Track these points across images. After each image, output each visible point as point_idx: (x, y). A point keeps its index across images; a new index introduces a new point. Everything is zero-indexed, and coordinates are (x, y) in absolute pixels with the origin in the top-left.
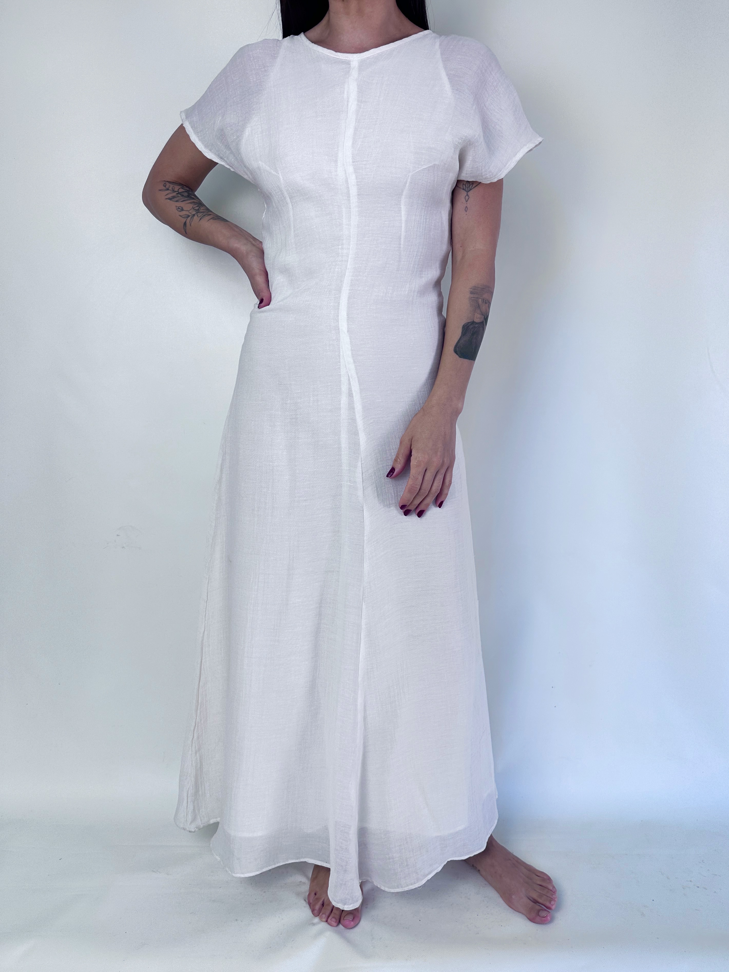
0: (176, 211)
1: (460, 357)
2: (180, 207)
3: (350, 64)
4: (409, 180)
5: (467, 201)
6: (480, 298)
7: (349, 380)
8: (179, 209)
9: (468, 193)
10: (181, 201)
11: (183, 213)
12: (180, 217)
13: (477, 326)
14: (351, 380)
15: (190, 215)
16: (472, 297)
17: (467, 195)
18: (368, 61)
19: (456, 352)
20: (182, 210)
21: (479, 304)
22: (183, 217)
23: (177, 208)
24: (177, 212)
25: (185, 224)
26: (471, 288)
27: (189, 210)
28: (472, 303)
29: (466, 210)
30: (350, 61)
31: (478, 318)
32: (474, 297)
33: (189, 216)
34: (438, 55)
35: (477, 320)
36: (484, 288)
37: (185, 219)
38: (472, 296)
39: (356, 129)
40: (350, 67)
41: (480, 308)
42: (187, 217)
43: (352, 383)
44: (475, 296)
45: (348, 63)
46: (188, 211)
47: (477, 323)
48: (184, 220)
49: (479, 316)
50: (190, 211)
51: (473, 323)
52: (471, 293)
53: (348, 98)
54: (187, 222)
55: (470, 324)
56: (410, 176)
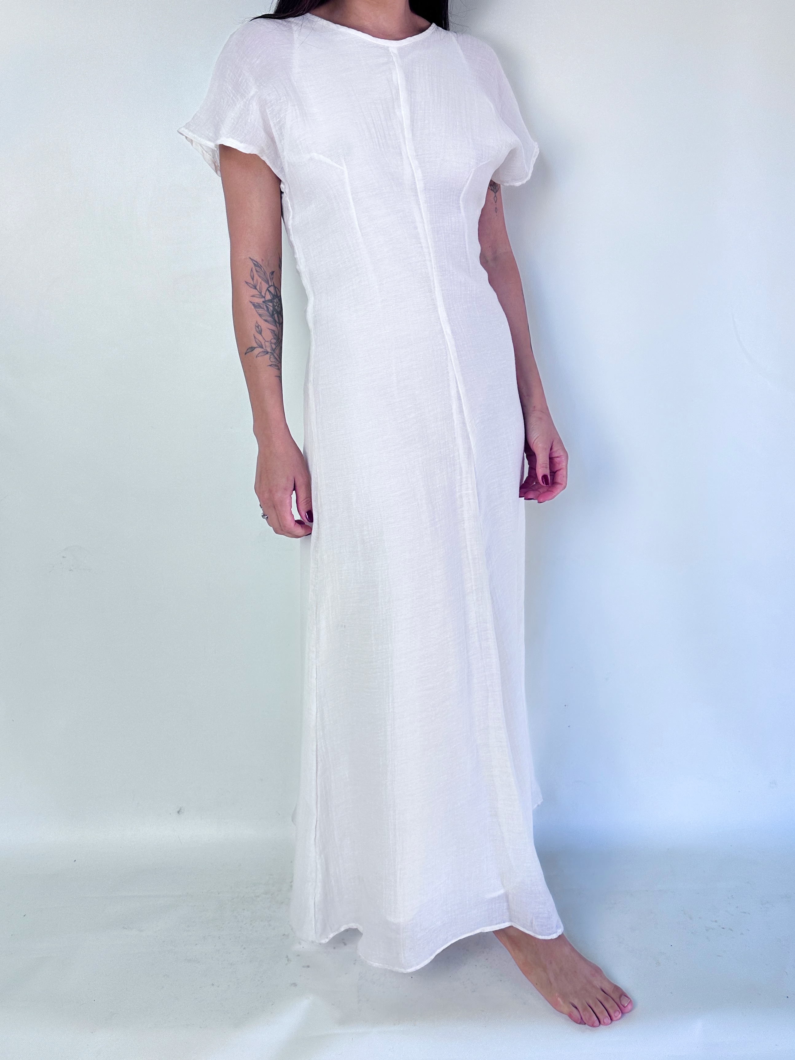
0: (254, 327)
2: (260, 326)
4: (471, 176)
5: (496, 203)
8: (258, 328)
10: (264, 320)
11: (259, 337)
12: (253, 337)
15: (264, 346)
17: (495, 196)
20: (260, 333)
22: (255, 340)
23: (257, 325)
24: (255, 330)
25: (252, 349)
27: (266, 340)
29: (495, 211)
33: (262, 348)
42: (259, 345)
46: (264, 341)
48: (255, 345)
50: (266, 343)
54: (255, 349)
56: (473, 172)
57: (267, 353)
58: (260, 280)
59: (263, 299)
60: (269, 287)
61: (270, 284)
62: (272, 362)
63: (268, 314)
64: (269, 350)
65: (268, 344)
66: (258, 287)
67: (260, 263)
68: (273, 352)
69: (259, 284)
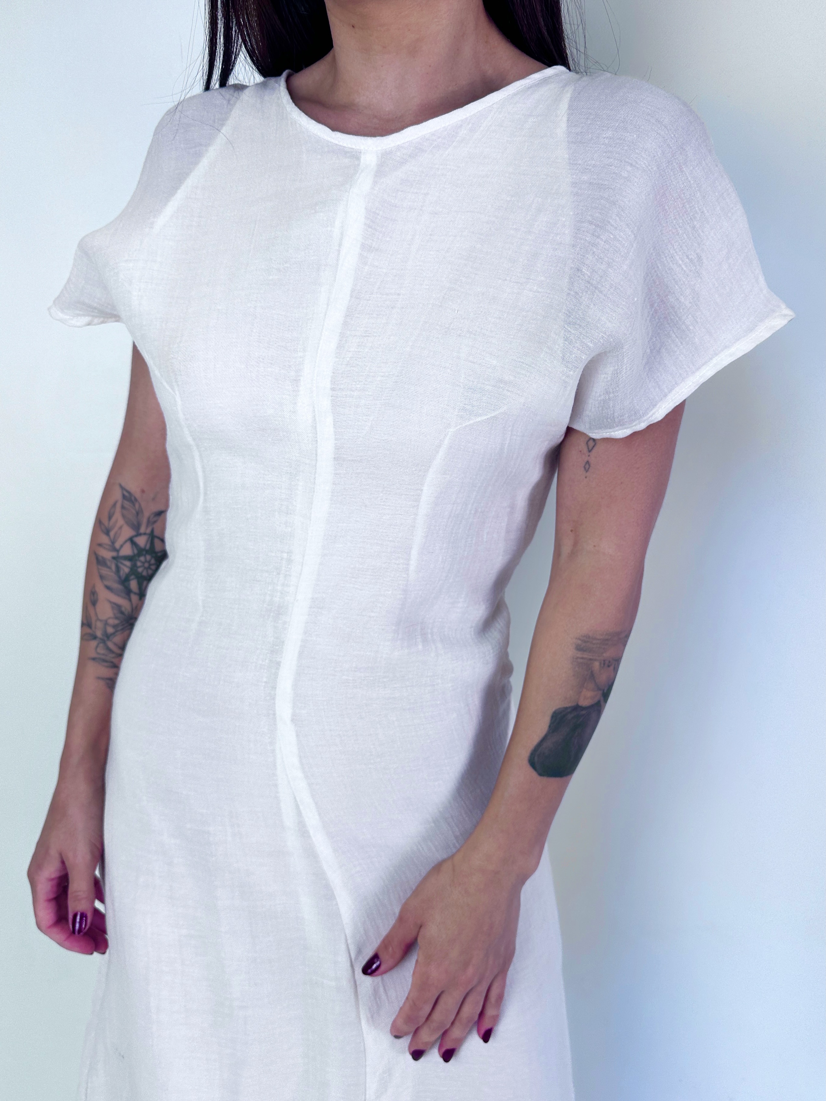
1: (540, 775)
3: (358, 159)
4: (446, 442)
5: (590, 451)
6: (595, 660)
13: (584, 712)
16: (577, 658)
18: (398, 154)
19: (532, 763)
21: (592, 672)
26: (580, 639)
28: (577, 669)
29: (587, 468)
30: (361, 152)
31: (587, 698)
32: (582, 658)
34: (562, 128)
35: (585, 702)
36: (607, 640)
38: (579, 654)
39: (350, 313)
40: (359, 165)
41: (594, 678)
44: (586, 655)
45: (355, 156)
47: (583, 708)
49: (589, 694)
51: (577, 708)
52: (579, 648)
53: (341, 239)
55: (569, 710)
56: (450, 433)
57: (95, 637)
58: (121, 522)
59: (114, 554)
60: (136, 536)
61: (142, 530)
62: (98, 654)
63: (116, 578)
64: (99, 634)
65: (99, 625)
66: (112, 534)
67: (138, 495)
68: (105, 639)
69: (116, 529)
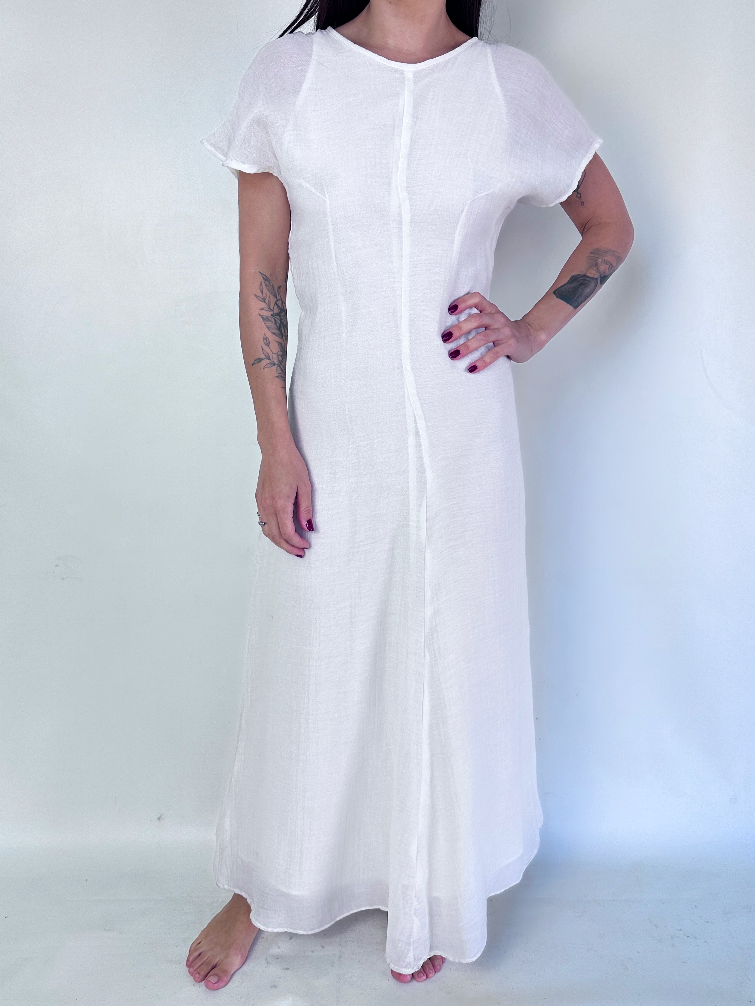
0: (262, 339)
2: (268, 339)
3: (403, 74)
4: (466, 209)
7: (415, 418)
8: (266, 340)
9: (578, 191)
10: (272, 332)
11: (267, 349)
12: (261, 349)
14: (417, 418)
15: (271, 358)
18: (423, 72)
20: (268, 345)
22: (263, 352)
23: (265, 337)
24: (263, 342)
25: (260, 360)
27: (274, 352)
33: (270, 360)
37: (264, 357)
40: (404, 78)
41: (597, 266)
42: (266, 357)
43: (418, 421)
46: (272, 353)
48: (262, 356)
50: (274, 355)
54: (262, 361)
56: (467, 205)
57: (274, 364)
58: (268, 294)
59: (271, 313)
60: (276, 301)
61: (277, 298)
62: (279, 373)
63: (275, 327)
64: (276, 362)
66: (267, 301)
67: (269, 277)
68: (280, 364)
69: (268, 298)
